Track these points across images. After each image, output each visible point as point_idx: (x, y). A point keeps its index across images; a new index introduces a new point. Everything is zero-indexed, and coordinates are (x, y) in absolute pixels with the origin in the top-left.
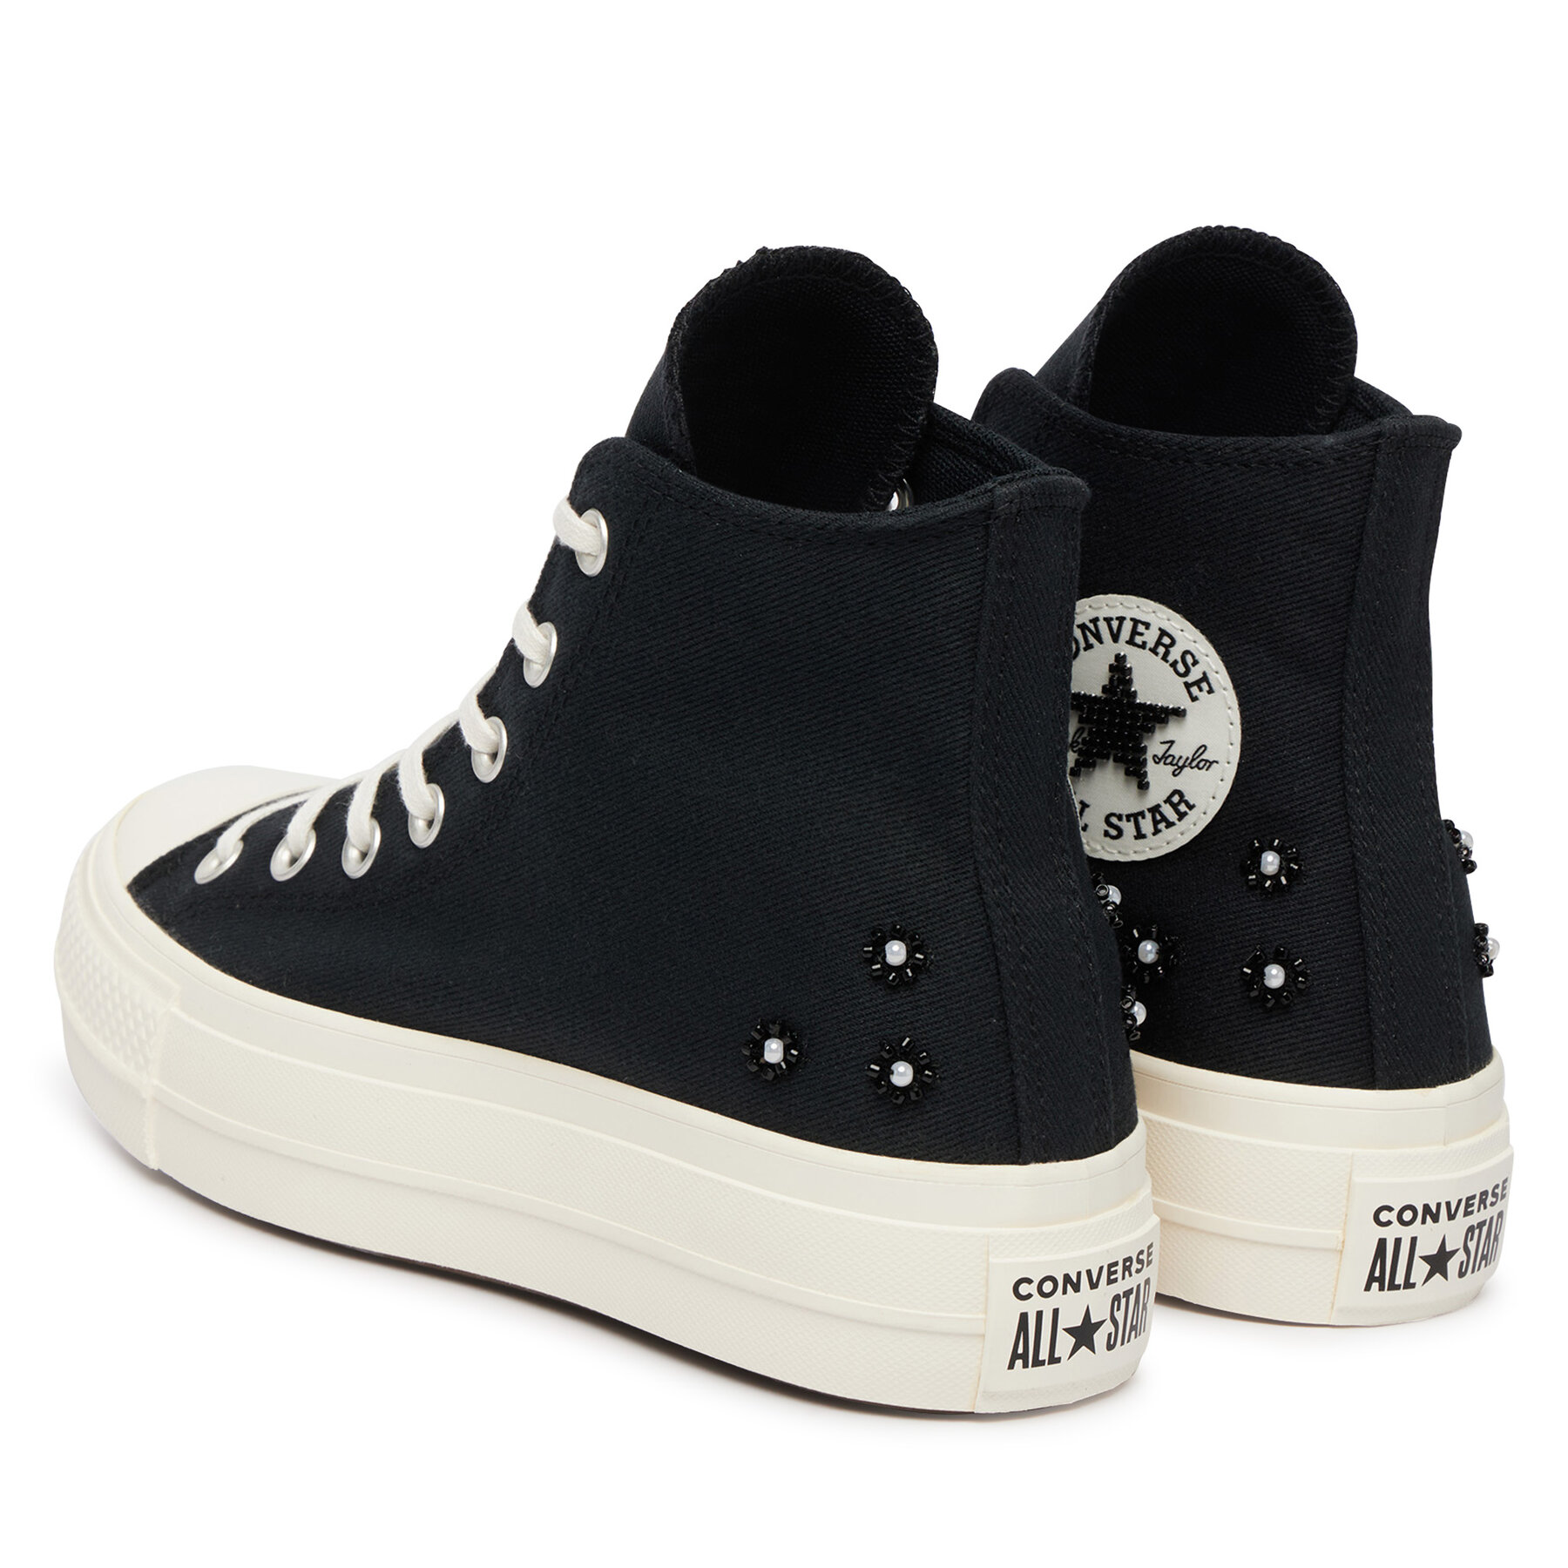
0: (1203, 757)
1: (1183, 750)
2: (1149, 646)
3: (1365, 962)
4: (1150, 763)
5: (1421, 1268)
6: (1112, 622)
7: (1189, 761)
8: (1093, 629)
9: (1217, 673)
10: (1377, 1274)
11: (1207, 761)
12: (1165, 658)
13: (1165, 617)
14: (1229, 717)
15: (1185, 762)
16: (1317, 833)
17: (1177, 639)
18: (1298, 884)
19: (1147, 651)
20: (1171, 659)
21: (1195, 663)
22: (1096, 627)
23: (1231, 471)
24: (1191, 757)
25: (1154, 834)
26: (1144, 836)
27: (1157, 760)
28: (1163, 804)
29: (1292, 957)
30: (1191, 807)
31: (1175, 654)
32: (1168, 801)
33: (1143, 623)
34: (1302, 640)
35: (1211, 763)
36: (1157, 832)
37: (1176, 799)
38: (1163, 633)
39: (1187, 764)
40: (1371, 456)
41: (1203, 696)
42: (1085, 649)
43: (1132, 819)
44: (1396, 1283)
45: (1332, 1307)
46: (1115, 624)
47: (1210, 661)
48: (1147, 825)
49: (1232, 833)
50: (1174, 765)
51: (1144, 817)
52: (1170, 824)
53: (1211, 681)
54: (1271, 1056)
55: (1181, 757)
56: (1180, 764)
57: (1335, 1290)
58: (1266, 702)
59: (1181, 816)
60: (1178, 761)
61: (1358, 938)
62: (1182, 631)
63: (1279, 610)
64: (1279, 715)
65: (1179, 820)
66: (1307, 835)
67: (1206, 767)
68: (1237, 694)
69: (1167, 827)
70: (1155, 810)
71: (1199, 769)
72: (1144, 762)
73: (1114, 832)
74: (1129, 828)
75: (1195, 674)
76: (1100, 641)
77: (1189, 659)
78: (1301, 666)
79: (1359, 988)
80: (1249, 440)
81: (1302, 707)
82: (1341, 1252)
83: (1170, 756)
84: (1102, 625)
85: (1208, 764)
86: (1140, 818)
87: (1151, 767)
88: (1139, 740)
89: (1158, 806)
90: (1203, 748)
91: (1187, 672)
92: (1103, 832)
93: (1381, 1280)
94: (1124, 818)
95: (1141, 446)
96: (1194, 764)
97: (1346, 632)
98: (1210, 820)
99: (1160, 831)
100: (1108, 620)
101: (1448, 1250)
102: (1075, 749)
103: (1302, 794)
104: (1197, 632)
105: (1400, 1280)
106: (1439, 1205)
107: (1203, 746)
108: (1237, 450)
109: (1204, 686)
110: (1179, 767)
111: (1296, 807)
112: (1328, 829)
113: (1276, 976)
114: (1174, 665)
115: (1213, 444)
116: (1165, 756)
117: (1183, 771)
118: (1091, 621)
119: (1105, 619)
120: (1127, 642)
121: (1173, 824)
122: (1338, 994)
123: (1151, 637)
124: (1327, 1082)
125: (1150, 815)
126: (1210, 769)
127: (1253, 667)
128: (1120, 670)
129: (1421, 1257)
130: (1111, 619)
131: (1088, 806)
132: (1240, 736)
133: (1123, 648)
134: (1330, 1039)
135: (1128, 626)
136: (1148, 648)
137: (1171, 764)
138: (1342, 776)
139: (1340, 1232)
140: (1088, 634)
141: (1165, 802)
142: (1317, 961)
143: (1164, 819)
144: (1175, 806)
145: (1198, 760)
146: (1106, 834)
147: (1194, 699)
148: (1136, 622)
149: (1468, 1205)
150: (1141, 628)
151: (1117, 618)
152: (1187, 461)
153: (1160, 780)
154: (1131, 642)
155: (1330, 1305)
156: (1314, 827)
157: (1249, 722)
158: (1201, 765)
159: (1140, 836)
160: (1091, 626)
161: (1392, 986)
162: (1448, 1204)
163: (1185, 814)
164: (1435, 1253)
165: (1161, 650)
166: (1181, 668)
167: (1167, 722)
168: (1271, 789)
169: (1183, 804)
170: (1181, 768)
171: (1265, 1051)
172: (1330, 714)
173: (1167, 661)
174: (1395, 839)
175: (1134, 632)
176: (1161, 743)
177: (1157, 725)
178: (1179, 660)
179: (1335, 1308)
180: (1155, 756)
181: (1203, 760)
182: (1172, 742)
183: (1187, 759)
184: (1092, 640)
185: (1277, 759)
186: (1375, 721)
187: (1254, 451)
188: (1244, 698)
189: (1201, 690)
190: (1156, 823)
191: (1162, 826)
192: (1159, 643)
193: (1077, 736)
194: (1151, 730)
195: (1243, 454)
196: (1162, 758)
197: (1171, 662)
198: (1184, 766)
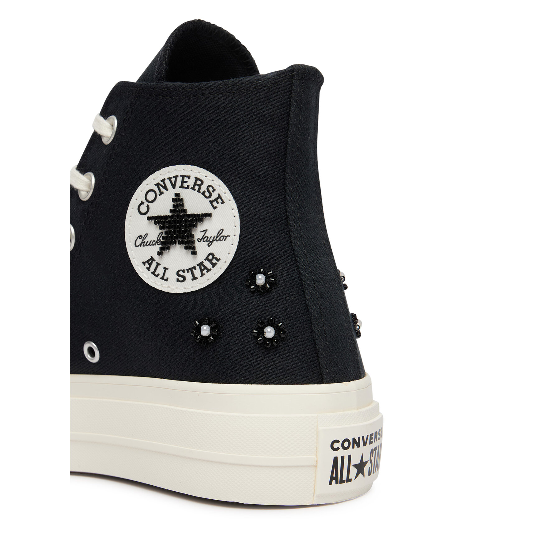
0: (222, 235)
1: (212, 233)
2: (190, 187)
3: (311, 322)
4: (196, 242)
5: (354, 471)
6: (172, 179)
7: (215, 238)
8: (163, 185)
9: (225, 193)
10: (334, 475)
11: (224, 236)
12: (199, 191)
13: (197, 171)
14: (233, 214)
15: (213, 239)
16: (281, 264)
17: (204, 181)
18: (275, 288)
19: (190, 190)
20: (202, 191)
21: (214, 190)
22: (164, 183)
23: (223, 96)
24: (216, 236)
25: (201, 276)
26: (196, 278)
27: (200, 241)
28: (204, 261)
29: (276, 323)
30: (218, 260)
31: (204, 188)
32: (207, 259)
33: (187, 176)
34: (264, 173)
35: (226, 237)
36: (202, 275)
37: (210, 257)
38: (197, 179)
39: (214, 240)
40: (290, 81)
41: (219, 206)
42: (160, 195)
43: (190, 271)
44: (343, 479)
45: (314, 496)
46: (173, 180)
47: (221, 188)
48: (197, 272)
49: (239, 270)
50: (208, 241)
51: (195, 269)
52: (208, 270)
53: (222, 198)
54: (271, 372)
55: (211, 237)
56: (211, 240)
57: (315, 486)
58: (250, 204)
59: (214, 265)
60: (210, 239)
61: (307, 312)
62: (206, 176)
63: (252, 159)
64: (257, 210)
65: (213, 267)
66: (276, 266)
67: (224, 239)
68: (236, 202)
69: (207, 272)
70: (201, 264)
71: (221, 241)
72: (193, 242)
73: (181, 279)
74: (188, 276)
75: (214, 196)
76: (166, 189)
77: (211, 189)
78: (265, 186)
79: (310, 336)
80: (230, 81)
81: (267, 205)
82: (316, 466)
83: (206, 237)
84: (168, 183)
85: (225, 238)
86: (194, 270)
87: (197, 244)
88: (190, 231)
89: (202, 262)
90: (222, 231)
91: (211, 195)
92: (176, 280)
93: (336, 479)
94: (186, 271)
95: (180, 91)
96: (218, 239)
97: (285, 168)
98: (228, 265)
99: (204, 274)
100: (170, 179)
101: (364, 461)
102: (159, 243)
103: (271, 246)
104: (214, 176)
105: (345, 478)
106: (359, 438)
107: (221, 229)
108: (226, 85)
109: (219, 200)
110: (211, 242)
111: (269, 252)
112: (286, 261)
113: (270, 332)
114: (203, 193)
115: (214, 84)
116: (203, 238)
117: (213, 244)
118: (161, 181)
119: (168, 178)
120: (180, 187)
121: (210, 270)
122: (300, 339)
123: (191, 182)
124: (300, 382)
125: (199, 267)
126: (226, 240)
127: (242, 189)
128: (178, 201)
129: (353, 465)
130: (171, 178)
131: (167, 269)
132: (239, 221)
133: (178, 190)
134: (299, 361)
135: (179, 180)
136: (190, 188)
137: (207, 241)
138: (289, 237)
139: (315, 456)
140: (161, 187)
141: (205, 260)
142: (288, 324)
143: (205, 268)
144: (210, 261)
145: (220, 236)
146: (178, 280)
147: (215, 208)
148: (183, 176)
149: (371, 439)
150: (186, 179)
151: (174, 177)
152: (203, 95)
153: (202, 249)
154: (182, 187)
155: (313, 494)
156: (279, 261)
157: (242, 215)
158: (221, 239)
159: (194, 278)
160: (162, 183)
161: (325, 334)
162: (363, 437)
163: (216, 264)
164: (359, 463)
165: (197, 187)
166: (207, 194)
167: (203, 221)
168: (256, 245)
169: (214, 259)
170: (212, 242)
171: (268, 370)
172: (281, 208)
173: (200, 192)
174: (317, 265)
175: (183, 182)
176: (201, 232)
177: (199, 223)
178: (206, 190)
179: (315, 495)
180: (198, 238)
181: (222, 236)
182: (206, 230)
183: (214, 237)
184: (163, 190)
185: (258, 231)
186: (302, 211)
187: (234, 85)
188: (239, 204)
189: (218, 203)
190: (201, 271)
191: (205, 272)
192: (195, 184)
193: (159, 237)
194: (196, 226)
195: (229, 87)
196: (202, 239)
197: (202, 192)
198: (213, 241)
